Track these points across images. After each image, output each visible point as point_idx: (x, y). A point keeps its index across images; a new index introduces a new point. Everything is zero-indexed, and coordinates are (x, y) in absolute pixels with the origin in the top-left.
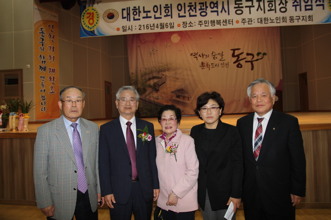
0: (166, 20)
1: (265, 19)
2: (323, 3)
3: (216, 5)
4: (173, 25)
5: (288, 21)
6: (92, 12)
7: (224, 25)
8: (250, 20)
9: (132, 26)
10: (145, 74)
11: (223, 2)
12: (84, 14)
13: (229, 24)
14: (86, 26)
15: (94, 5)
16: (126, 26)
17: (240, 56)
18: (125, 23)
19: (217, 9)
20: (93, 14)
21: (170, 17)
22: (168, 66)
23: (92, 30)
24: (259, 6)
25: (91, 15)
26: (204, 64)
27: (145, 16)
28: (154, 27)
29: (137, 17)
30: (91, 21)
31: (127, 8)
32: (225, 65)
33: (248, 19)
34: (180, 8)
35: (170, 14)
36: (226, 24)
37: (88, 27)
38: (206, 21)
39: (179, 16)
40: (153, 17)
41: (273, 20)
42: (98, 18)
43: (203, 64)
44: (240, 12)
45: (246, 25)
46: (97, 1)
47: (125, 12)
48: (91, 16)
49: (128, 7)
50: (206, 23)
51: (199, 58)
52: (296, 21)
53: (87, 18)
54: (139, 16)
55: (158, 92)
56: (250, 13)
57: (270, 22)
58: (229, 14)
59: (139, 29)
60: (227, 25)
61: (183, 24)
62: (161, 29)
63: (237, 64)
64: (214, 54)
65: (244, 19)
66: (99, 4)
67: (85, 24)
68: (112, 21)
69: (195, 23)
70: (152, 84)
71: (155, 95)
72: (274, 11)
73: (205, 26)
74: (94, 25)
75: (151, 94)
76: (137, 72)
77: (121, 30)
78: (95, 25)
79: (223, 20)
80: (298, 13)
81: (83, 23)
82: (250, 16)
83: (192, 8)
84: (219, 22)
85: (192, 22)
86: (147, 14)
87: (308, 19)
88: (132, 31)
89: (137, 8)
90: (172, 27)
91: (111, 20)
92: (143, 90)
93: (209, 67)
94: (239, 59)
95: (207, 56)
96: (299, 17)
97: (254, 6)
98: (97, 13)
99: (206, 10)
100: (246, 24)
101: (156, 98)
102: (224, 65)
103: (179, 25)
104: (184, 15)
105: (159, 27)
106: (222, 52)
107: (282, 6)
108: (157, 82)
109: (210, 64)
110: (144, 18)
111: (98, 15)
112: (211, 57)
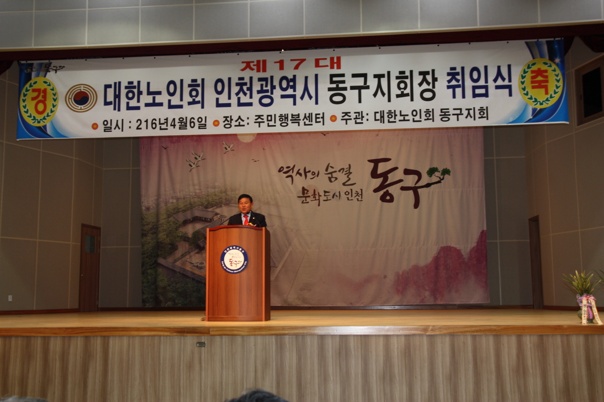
0: (190, 112)
1: (390, 112)
2: (510, 84)
3: (291, 84)
4: (206, 122)
5: (437, 117)
6: (42, 89)
7: (305, 124)
8: (360, 116)
9: (123, 120)
10: (177, 211)
11: (306, 78)
12: (27, 90)
13: (316, 122)
14: (30, 116)
15: (48, 73)
16: (111, 120)
17: (389, 175)
18: (109, 113)
19: (295, 91)
20: (45, 91)
21: (200, 105)
22: (227, 195)
23: (41, 124)
24: (379, 86)
25: (42, 94)
26: (308, 191)
27: (151, 101)
28: (167, 126)
29: (133, 103)
30: (41, 107)
31: (115, 83)
32: (354, 195)
33: (355, 113)
34: (219, 88)
35: (199, 98)
36: (310, 123)
37: (32, 118)
38: (271, 116)
39: (218, 105)
40: (166, 104)
41: (407, 115)
42: (55, 100)
43: (306, 192)
44: (340, 99)
45: (351, 126)
46: (54, 67)
47: (111, 92)
48: (42, 96)
49: (117, 81)
50: (271, 120)
51: (297, 178)
52: (453, 118)
53: (33, 99)
54: (138, 101)
55: (203, 251)
56: (360, 101)
57: (400, 121)
58: (317, 103)
59: (138, 128)
60: (312, 125)
61: (224, 122)
62: (180, 129)
63: (381, 193)
64: (330, 170)
65: (346, 114)
66: (58, 72)
67: (27, 112)
68: (83, 108)
69: (248, 118)
70: (190, 236)
71: (196, 259)
72: (409, 98)
73: (269, 126)
74: (45, 114)
75: (186, 255)
76: (158, 205)
77: (101, 127)
78: (48, 116)
79: (305, 114)
80: (459, 102)
81: (22, 110)
82: (359, 108)
83: (245, 88)
84: (296, 119)
85: (242, 117)
86: (154, 98)
87: (477, 115)
88: (122, 131)
89: (135, 84)
90: (203, 126)
91: (82, 106)
92: (170, 246)
93: (319, 200)
94: (388, 182)
95: (316, 174)
96: (461, 109)
97: (368, 87)
98: (53, 90)
99: (272, 93)
100: (351, 123)
101: (197, 266)
102: (352, 196)
103: (216, 123)
104: (227, 101)
105: (178, 125)
106: (348, 167)
107: (425, 86)
108: (201, 229)
109: (322, 193)
110: (147, 105)
111: (54, 95)
112: (324, 177)
